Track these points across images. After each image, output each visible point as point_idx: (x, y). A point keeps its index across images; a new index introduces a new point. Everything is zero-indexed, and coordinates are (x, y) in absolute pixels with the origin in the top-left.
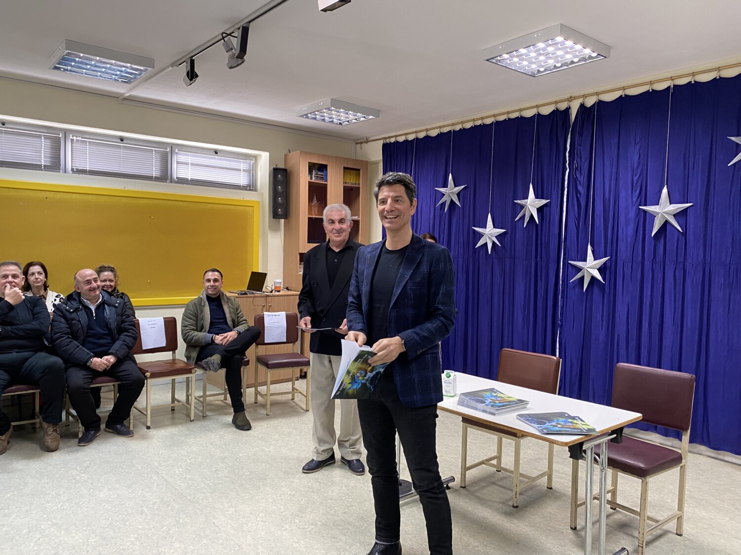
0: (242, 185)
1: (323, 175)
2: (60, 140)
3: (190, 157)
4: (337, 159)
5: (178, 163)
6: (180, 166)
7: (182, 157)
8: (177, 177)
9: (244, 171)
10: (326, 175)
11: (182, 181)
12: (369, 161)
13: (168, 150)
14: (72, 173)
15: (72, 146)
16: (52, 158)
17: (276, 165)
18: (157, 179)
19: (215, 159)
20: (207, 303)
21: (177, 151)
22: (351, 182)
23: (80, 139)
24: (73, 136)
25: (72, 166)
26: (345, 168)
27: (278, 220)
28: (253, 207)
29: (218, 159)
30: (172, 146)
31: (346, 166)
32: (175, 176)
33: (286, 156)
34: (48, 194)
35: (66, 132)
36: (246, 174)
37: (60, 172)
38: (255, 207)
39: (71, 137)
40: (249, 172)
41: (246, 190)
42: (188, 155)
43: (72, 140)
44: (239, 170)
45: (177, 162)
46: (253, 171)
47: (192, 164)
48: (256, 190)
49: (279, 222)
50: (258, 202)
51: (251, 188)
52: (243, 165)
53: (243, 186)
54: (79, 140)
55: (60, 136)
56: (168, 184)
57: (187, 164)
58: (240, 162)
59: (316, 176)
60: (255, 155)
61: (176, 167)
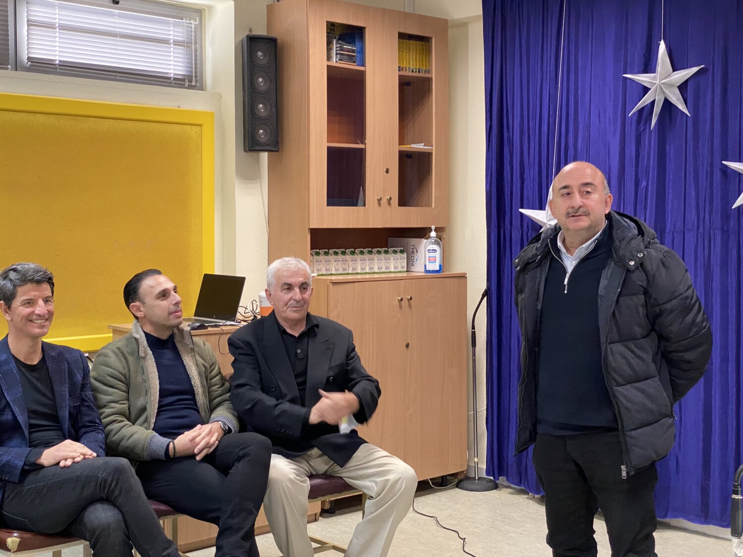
0: (172, 75)
1: (353, 51)
3: (57, 11)
4: (387, 14)
5: (30, 23)
6: (35, 31)
7: (39, 11)
8: (29, 59)
9: (176, 43)
10: (362, 51)
11: (40, 66)
12: (449, 19)
17: (250, 30)
19: (112, 15)
20: (150, 352)
22: (413, 66)
26: (402, 36)
27: (254, 154)
28: (200, 125)
29: (120, 16)
31: (402, 31)
32: (24, 56)
33: (270, 8)
36: (181, 50)
38: (203, 126)
40: (188, 47)
41: (182, 86)
42: (54, 6)
44: (165, 42)
45: (28, 21)
46: (196, 43)
47: (63, 28)
48: (202, 88)
49: (258, 161)
50: (213, 114)
51: (193, 83)
52: (174, 30)
53: (175, 79)
56: (10, 72)
57: (50, 26)
58: (168, 23)
59: (341, 54)
60: (198, 7)
61: (26, 33)
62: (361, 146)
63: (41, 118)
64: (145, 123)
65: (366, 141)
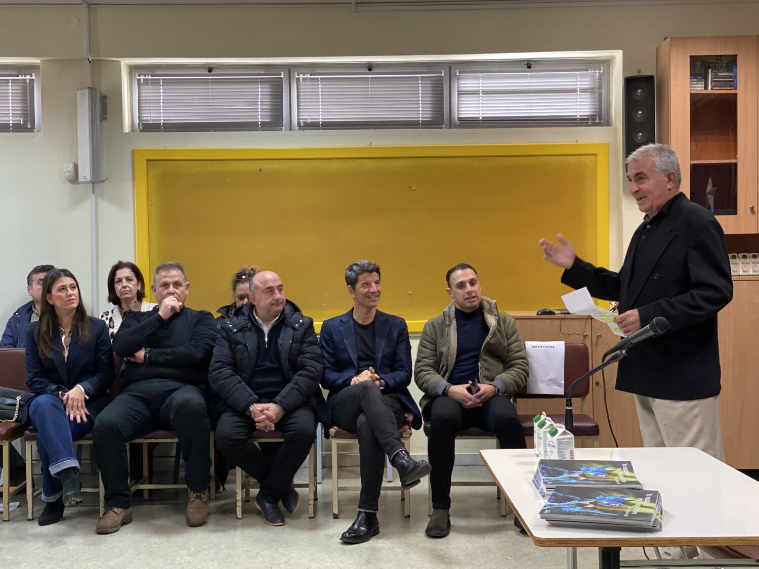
0: (578, 116)
1: (730, 77)
2: (282, 82)
3: (481, 81)
5: (461, 93)
6: (463, 98)
7: (468, 83)
8: (459, 118)
9: (582, 91)
10: (735, 75)
11: (467, 123)
13: (443, 75)
14: (299, 129)
15: (298, 89)
16: (272, 110)
17: (639, 72)
18: (426, 125)
19: (527, 77)
21: (458, 74)
23: (308, 76)
24: (298, 75)
25: (298, 119)
28: (595, 155)
29: (532, 77)
30: (451, 65)
32: (456, 117)
33: (657, 49)
34: (262, 165)
35: (290, 68)
36: (587, 96)
37: (282, 130)
38: (598, 155)
39: (297, 76)
40: (592, 92)
41: (586, 125)
42: (478, 78)
43: (298, 79)
44: (574, 91)
45: (459, 91)
46: (600, 88)
47: (486, 93)
48: (607, 124)
50: (607, 145)
51: (597, 121)
52: (583, 80)
53: (580, 119)
54: (306, 79)
55: (282, 76)
56: (445, 131)
57: (476, 93)
58: (576, 76)
59: (715, 81)
60: (606, 58)
61: (457, 100)
62: (733, 161)
63: (460, 161)
64: (544, 157)
65: (738, 156)
